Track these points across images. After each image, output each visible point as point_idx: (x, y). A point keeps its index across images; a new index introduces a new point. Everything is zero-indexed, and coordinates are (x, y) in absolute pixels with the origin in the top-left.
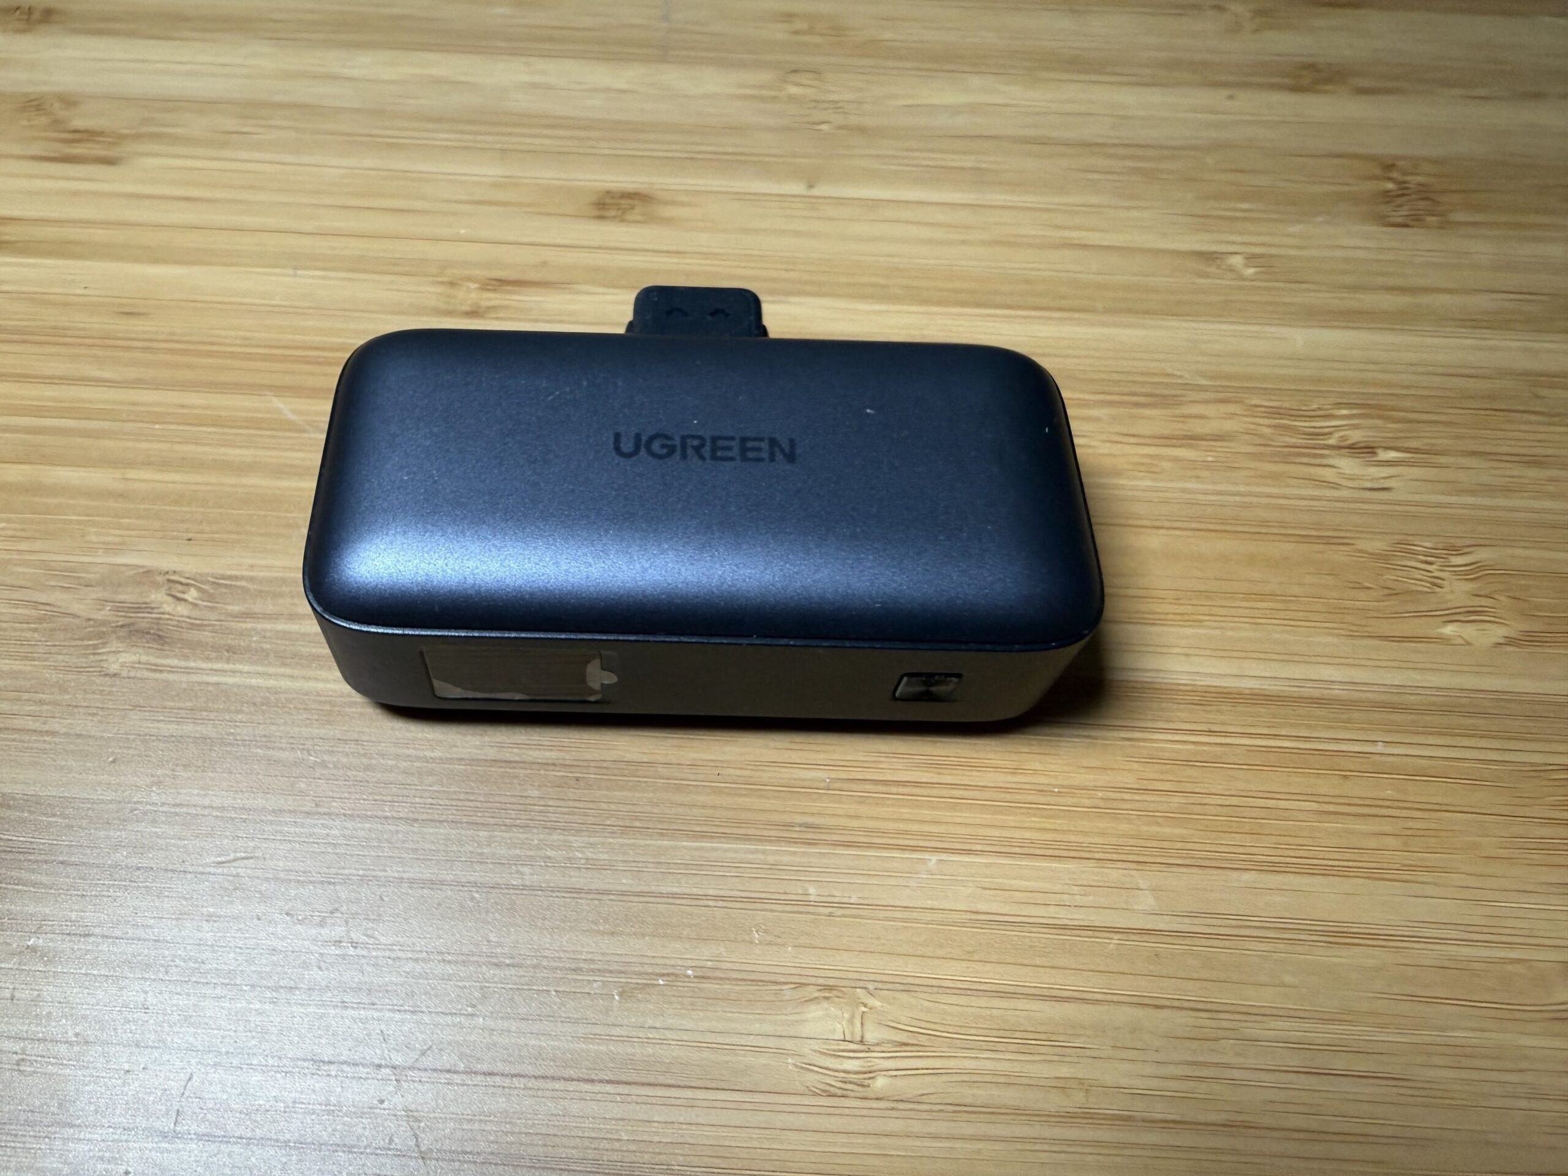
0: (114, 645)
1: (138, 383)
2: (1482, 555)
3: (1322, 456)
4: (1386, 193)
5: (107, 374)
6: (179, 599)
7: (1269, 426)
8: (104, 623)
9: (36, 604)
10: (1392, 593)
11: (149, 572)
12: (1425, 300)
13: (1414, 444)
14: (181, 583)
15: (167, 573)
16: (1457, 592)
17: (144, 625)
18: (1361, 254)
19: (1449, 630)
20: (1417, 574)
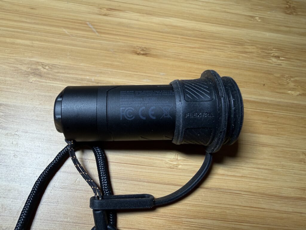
0: (31, 76)
1: (35, 23)
2: (296, 78)
3: (270, 58)
4: (287, 7)
5: (28, 21)
6: (45, 68)
7: (260, 51)
8: (29, 72)
9: (14, 67)
10: (280, 85)
11: (38, 62)
12: (292, 29)
13: (287, 57)
14: (45, 65)
15: (42, 63)
16: (292, 85)
17: (37, 73)
18: (281, 19)
19: (289, 92)
20: (285, 81)
